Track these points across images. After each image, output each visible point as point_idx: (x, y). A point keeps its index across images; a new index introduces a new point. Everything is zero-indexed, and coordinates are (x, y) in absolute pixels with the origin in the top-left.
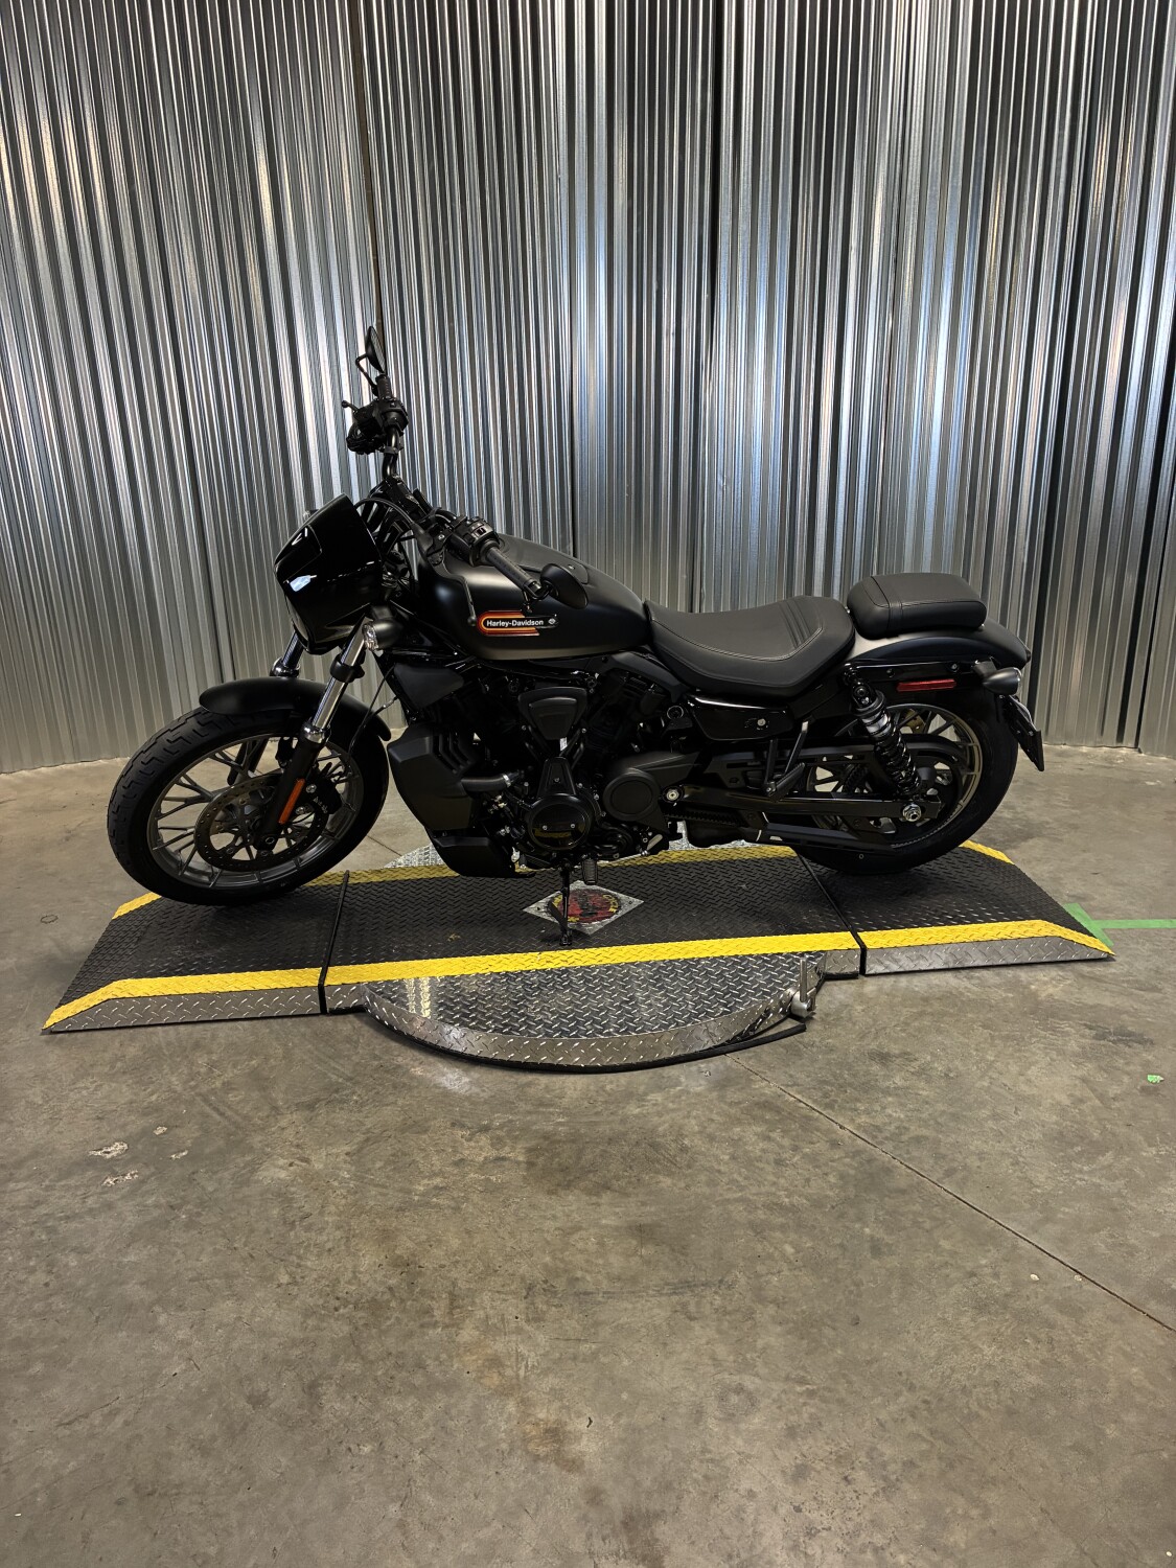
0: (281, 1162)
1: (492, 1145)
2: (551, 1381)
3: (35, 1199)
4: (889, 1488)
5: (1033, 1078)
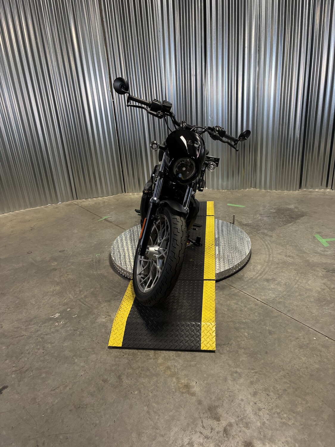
0: (103, 317)
2: (184, 372)
3: (37, 330)
4: (280, 397)
5: (310, 284)
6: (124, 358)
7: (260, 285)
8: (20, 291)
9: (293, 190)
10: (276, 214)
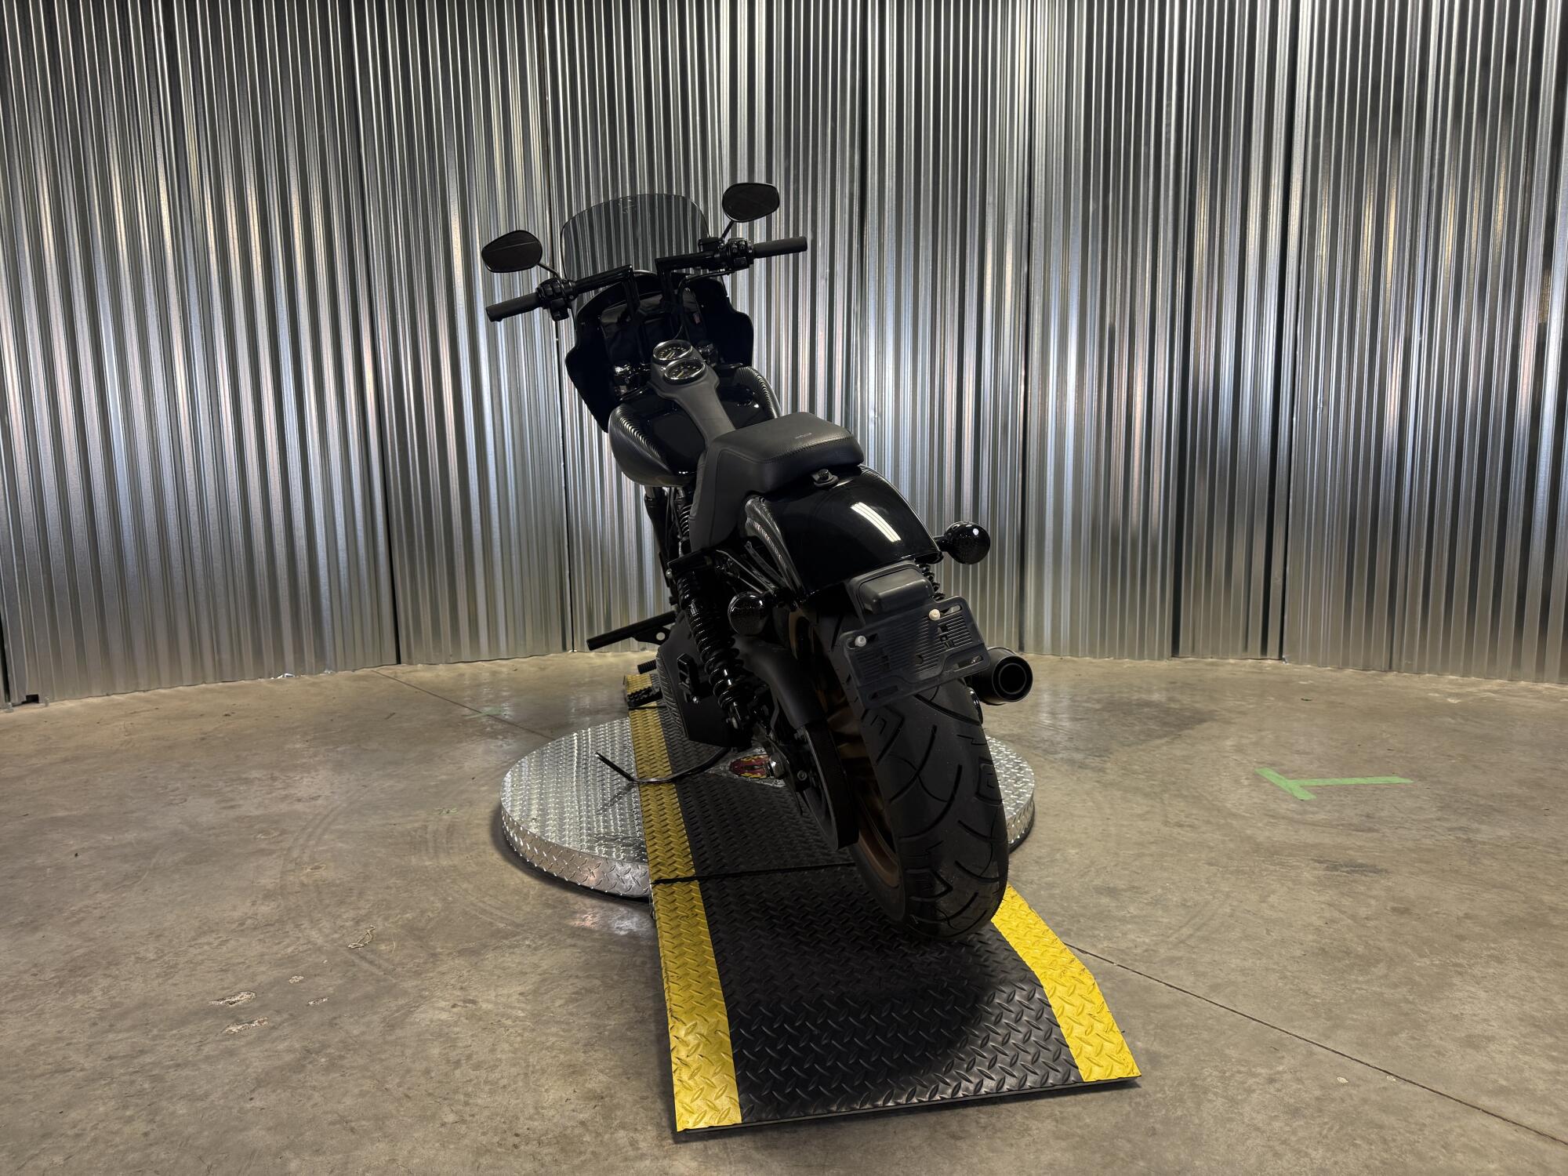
0: (442, 1004)
3: (139, 1049)
5: (1276, 905)
6: (518, 1156)
7: (1084, 907)
8: (101, 918)
9: (1151, 658)
10: (1106, 715)
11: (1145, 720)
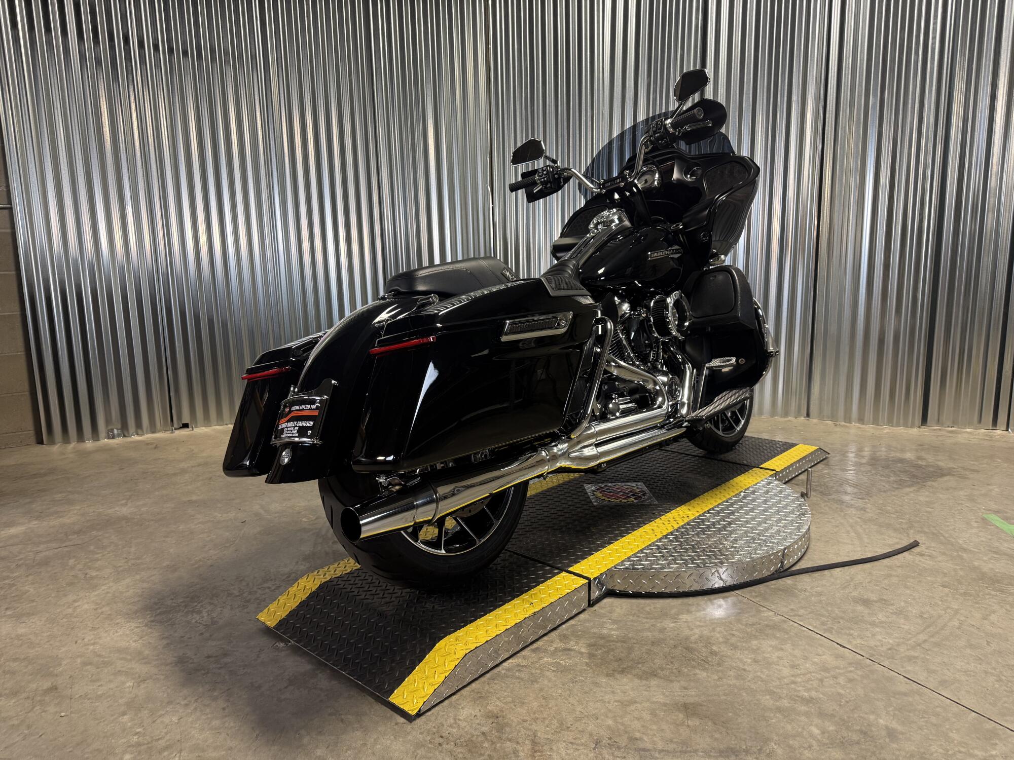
1: (560, 640)
5: (996, 622)
6: (441, 752)
7: (844, 612)
9: (906, 425)
10: (869, 467)
11: (898, 473)
